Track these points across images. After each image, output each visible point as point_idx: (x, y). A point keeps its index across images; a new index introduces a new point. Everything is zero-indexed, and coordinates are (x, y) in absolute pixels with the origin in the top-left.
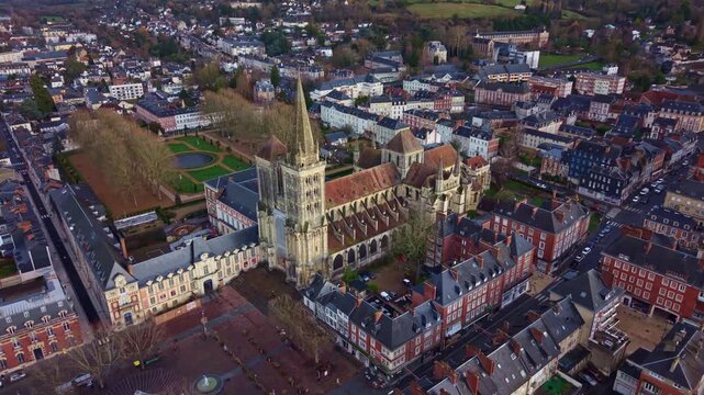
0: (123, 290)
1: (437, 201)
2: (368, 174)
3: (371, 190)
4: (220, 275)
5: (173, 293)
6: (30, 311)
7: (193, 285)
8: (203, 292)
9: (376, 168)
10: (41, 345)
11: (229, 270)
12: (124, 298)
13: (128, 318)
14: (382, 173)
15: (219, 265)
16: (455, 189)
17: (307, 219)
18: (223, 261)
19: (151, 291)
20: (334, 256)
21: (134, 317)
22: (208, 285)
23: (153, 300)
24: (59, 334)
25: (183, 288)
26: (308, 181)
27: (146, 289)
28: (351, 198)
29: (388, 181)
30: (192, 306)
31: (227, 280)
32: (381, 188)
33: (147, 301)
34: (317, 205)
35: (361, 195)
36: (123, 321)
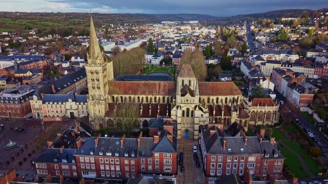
0: (36, 102)
1: (175, 108)
2: (155, 85)
3: (151, 93)
4: (79, 112)
5: (57, 112)
6: (8, 98)
7: (66, 112)
8: (69, 116)
9: (162, 82)
10: (10, 111)
11: (83, 112)
12: (37, 106)
13: (38, 114)
14: (165, 86)
15: (78, 107)
16: (193, 106)
17: (92, 93)
18: (80, 106)
19: (48, 107)
20: (107, 118)
21: (41, 115)
22: (72, 114)
23: (48, 111)
24: (16, 110)
25: (61, 112)
26: (92, 73)
27: (46, 105)
28: (135, 93)
29: (167, 91)
30: (58, 119)
31: (82, 116)
32: (159, 94)
33: (46, 111)
34: (99, 88)
35: (143, 93)
36: (36, 115)
